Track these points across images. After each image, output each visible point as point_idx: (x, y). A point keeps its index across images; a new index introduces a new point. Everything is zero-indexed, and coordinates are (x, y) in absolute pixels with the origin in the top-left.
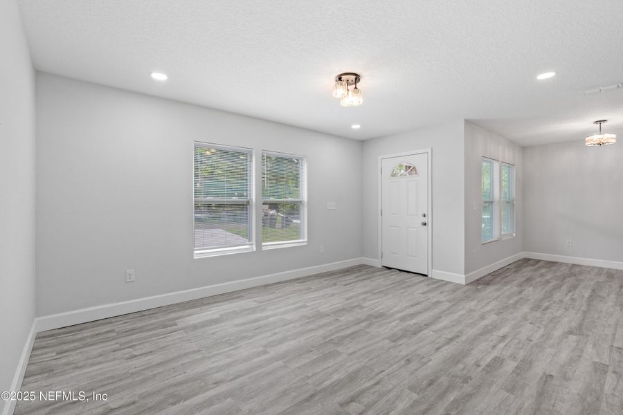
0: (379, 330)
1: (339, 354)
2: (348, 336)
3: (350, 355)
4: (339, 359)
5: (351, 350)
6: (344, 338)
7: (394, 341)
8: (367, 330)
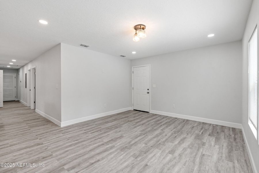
0: (126, 140)
1: (140, 131)
2: (139, 136)
3: (137, 131)
4: (139, 130)
5: (137, 132)
6: (140, 136)
7: (122, 136)
8: (131, 139)
